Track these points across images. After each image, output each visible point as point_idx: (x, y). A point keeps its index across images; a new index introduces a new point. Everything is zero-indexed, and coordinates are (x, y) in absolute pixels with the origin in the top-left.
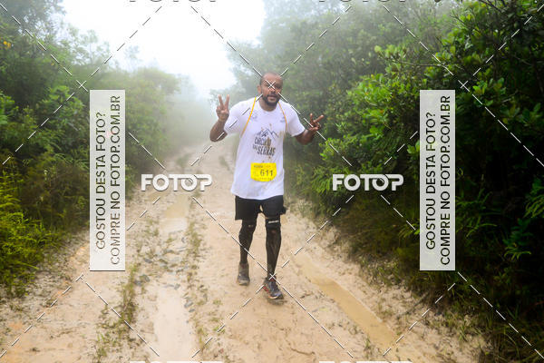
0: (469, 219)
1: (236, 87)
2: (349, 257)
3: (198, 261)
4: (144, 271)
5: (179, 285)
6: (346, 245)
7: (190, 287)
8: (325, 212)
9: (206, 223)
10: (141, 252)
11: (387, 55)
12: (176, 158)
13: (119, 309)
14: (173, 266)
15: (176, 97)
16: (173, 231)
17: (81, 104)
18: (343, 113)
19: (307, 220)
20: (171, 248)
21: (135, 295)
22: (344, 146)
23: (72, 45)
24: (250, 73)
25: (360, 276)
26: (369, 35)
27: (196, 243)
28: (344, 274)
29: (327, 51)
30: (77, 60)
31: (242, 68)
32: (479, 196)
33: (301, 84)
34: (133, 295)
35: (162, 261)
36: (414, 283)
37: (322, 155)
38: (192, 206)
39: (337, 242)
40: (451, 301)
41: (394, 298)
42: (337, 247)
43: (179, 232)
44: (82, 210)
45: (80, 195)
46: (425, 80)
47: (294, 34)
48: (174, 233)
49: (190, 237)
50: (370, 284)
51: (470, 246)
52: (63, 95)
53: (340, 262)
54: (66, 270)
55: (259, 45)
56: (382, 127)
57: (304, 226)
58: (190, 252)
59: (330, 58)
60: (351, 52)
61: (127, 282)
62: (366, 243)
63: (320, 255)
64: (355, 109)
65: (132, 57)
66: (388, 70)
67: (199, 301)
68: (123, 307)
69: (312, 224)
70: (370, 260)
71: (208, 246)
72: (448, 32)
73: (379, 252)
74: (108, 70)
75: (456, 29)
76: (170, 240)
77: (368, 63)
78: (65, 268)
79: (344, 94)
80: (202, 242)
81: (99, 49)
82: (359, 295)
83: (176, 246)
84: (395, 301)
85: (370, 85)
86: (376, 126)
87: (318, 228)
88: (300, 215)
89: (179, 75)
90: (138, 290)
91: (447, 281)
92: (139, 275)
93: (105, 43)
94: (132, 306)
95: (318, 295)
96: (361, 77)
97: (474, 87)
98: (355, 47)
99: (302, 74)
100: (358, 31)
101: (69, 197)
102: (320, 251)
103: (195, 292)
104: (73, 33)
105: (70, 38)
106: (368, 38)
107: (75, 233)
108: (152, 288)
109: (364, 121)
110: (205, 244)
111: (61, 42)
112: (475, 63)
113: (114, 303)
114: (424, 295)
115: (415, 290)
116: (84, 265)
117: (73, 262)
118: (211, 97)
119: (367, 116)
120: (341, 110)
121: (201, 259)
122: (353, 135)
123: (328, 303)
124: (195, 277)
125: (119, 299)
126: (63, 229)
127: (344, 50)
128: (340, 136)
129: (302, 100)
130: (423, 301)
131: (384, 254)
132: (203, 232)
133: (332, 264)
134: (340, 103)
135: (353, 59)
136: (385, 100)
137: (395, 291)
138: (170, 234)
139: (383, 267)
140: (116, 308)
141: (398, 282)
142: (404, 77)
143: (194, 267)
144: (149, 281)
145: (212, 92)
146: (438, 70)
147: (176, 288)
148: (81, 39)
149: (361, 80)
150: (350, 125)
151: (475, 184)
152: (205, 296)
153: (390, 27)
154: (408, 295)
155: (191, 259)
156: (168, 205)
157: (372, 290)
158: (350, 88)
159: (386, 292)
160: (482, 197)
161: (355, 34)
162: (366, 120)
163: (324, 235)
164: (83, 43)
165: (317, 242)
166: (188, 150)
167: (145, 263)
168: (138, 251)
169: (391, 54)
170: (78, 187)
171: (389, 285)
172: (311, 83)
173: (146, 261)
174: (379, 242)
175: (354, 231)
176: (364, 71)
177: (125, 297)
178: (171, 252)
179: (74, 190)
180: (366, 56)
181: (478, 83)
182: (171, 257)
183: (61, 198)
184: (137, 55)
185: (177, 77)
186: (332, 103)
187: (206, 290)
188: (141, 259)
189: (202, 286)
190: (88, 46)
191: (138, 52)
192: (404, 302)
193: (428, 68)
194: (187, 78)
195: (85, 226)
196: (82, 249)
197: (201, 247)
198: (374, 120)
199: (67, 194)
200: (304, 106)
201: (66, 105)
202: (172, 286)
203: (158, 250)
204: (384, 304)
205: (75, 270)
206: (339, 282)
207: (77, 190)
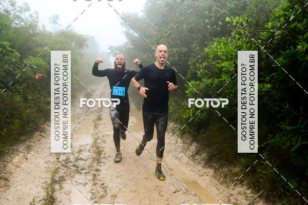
0: (293, 139)
1: (126, 44)
2: (206, 164)
3: (100, 166)
4: (62, 172)
5: (87, 183)
6: (204, 155)
7: (94, 184)
8: (189, 132)
9: (106, 139)
10: (59, 159)
11: (234, 24)
12: (85, 92)
13: (43, 202)
14: (82, 169)
15: (85, 51)
16: (82, 144)
17: (18, 54)
18: (201, 63)
19: (176, 137)
20: (81, 156)
21: (54, 191)
22: (202, 86)
23: (12, 13)
24: (136, 35)
25: (214, 177)
26: (220, 9)
27: (99, 153)
28: (203, 175)
29: (190, 20)
30: (16, 24)
31: (131, 32)
32: (300, 123)
33: (172, 43)
34: (53, 190)
35: (74, 166)
36: (253, 183)
37: (187, 92)
38: (96, 126)
39: (197, 153)
40: (280, 198)
41: (238, 193)
42: (197, 157)
43: (87, 145)
44: (17, 130)
45: (16, 119)
46: (260, 41)
47: (167, 9)
48: (83, 146)
49: (94, 148)
50: (222, 183)
51: (294, 157)
52: (6, 48)
53: (200, 167)
54: (5, 173)
55: (143, 16)
56: (231, 74)
57: (174, 141)
58: (94, 159)
59: (193, 25)
60: (207, 21)
61: (49, 181)
62: (218, 154)
63: (185, 162)
64: (210, 60)
65: (55, 22)
66: (233, 34)
67: (100, 195)
68: (46, 200)
69: (179, 140)
70: (221, 166)
71: (107, 156)
72: (275, 8)
73: (227, 161)
74: (37, 31)
75: (281, 6)
76: (80, 151)
77: (218, 29)
78: (4, 171)
79: (202, 50)
80: (103, 152)
81: (31, 16)
82: (213, 191)
83: (85, 155)
84: (239, 196)
85: (222, 44)
86: (226, 73)
87: (184, 143)
88: (171, 134)
89: (87, 35)
90: (57, 187)
91: (278, 183)
92: (58, 176)
93: (36, 12)
94: (53, 199)
95: (185, 191)
96: (214, 39)
97: (298, 46)
98: (210, 18)
99: (173, 35)
100: (212, 7)
101: (8, 120)
102: (185, 159)
103: (98, 189)
104: (13, 5)
105: (10, 8)
106: (219, 12)
107: (12, 146)
108: (67, 185)
109: (216, 69)
110: (105, 154)
111: (4, 10)
112: (297, 29)
113: (39, 197)
114: (261, 192)
115: (254, 188)
116: (18, 169)
117: (10, 167)
118: (110, 51)
119: (220, 66)
120: (200, 61)
121: (102, 165)
122: (208, 79)
123: (192, 197)
124: (98, 178)
125: (43, 194)
126: (4, 143)
127: (202, 20)
128: (200, 79)
129: (172, 54)
130: (260, 197)
131: (231, 162)
132: (103, 145)
133: (194, 169)
134: (199, 56)
135: (208, 26)
136: (232, 55)
137: (239, 189)
138: (80, 146)
139: (231, 171)
140: (41, 200)
141: (242, 182)
142: (244, 39)
143: (97, 170)
144: (65, 180)
145: (110, 48)
146: (269, 34)
147: (84, 186)
148: (18, 9)
149: (214, 41)
150: (206, 71)
151: (296, 114)
152: (105, 191)
153: (235, 4)
154: (249, 191)
155: (95, 164)
156: (79, 126)
157: (223, 187)
158: (206, 46)
159: (233, 189)
160: (302, 123)
161: (210, 9)
162: (218, 68)
163: (188, 148)
164: (20, 11)
165: (183, 152)
166: (93, 87)
167: (62, 167)
168: (58, 159)
169: (237, 23)
170: (15, 113)
171: (236, 184)
172: (178, 42)
173: (63, 165)
174: (227, 154)
175: (209, 146)
176: (216, 34)
177: (48, 192)
178: (81, 159)
179: (12, 116)
180: (217, 24)
181: (300, 43)
182: (81, 163)
183: (3, 120)
184: (58, 21)
185: (86, 37)
186: (193, 56)
187: (106, 187)
188: (59, 164)
189: (103, 184)
190: (23, 14)
191: (58, 19)
192: (246, 197)
193: (262, 33)
194: (93, 37)
195: (20, 140)
196: (17, 157)
197: (102, 156)
198: (224, 69)
199: (7, 118)
200: (174, 58)
201: (8, 55)
202: (81, 184)
203: (72, 158)
204: (232, 198)
205: (11, 173)
206: (199, 181)
207: (14, 115)
